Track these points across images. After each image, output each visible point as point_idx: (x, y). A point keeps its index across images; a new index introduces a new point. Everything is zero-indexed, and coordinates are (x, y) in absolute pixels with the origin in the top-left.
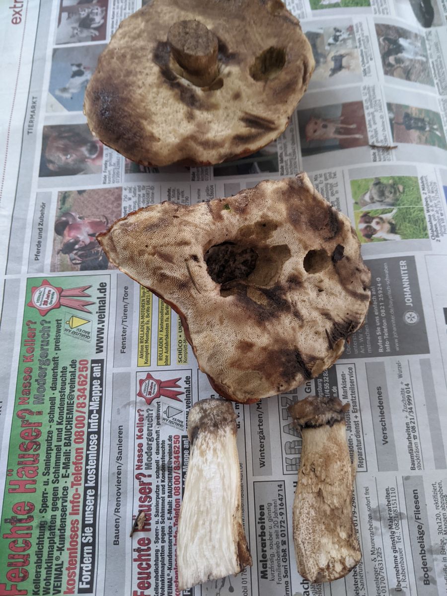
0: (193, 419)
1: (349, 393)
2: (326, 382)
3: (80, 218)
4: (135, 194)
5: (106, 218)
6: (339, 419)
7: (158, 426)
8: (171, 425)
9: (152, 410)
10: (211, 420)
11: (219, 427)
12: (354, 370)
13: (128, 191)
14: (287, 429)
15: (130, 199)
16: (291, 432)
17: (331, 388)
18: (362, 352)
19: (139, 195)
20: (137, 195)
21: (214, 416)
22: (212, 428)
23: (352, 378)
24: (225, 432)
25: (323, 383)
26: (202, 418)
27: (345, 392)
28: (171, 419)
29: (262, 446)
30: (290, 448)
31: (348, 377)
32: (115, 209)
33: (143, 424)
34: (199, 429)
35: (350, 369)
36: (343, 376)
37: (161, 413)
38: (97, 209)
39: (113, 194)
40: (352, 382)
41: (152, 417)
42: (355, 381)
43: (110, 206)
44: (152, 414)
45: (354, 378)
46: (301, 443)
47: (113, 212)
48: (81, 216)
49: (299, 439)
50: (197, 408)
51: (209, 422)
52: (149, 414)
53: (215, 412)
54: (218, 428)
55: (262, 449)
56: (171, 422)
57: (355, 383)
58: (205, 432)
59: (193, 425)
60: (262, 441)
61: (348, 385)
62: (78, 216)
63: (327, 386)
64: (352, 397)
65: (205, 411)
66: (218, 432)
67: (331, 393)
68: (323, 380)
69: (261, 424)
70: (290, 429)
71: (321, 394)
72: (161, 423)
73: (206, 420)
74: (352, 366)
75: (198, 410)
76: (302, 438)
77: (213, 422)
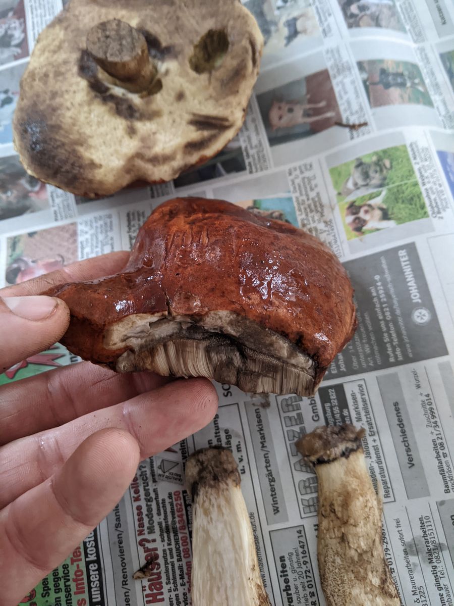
0: (190, 474)
1: (363, 414)
2: (335, 406)
3: (33, 262)
4: (91, 226)
5: (62, 257)
6: (355, 447)
7: (154, 484)
8: (169, 480)
9: (145, 467)
10: (210, 472)
11: (220, 479)
12: (364, 387)
13: (84, 225)
14: (298, 467)
15: (86, 233)
16: (304, 469)
17: (341, 411)
18: (371, 364)
19: (97, 227)
20: (94, 228)
21: (212, 468)
22: (212, 482)
23: (363, 397)
24: (227, 484)
25: (331, 407)
26: (200, 472)
27: (358, 413)
28: (167, 474)
29: (273, 490)
30: (305, 487)
31: (359, 396)
32: (70, 246)
33: (138, 483)
34: (198, 484)
35: (360, 386)
36: (353, 395)
37: (155, 468)
38: (51, 249)
39: (67, 231)
40: (364, 401)
41: (146, 474)
42: (367, 398)
43: (65, 244)
44: (146, 471)
45: (366, 397)
46: (317, 479)
47: (69, 249)
48: (34, 259)
49: (312, 475)
50: (193, 461)
51: (208, 475)
52: (142, 472)
53: (213, 463)
54: (219, 481)
55: (274, 493)
56: (167, 477)
57: (368, 402)
58: (205, 488)
59: (192, 481)
60: (272, 483)
61: (361, 405)
62: (30, 260)
63: (336, 410)
64: (367, 418)
65: (202, 463)
66: (219, 485)
67: (343, 418)
68: (331, 403)
69: (268, 465)
70: (301, 466)
71: (331, 421)
72: (157, 480)
73: (204, 474)
74: (362, 383)
75: (194, 463)
76: (315, 473)
77: (213, 474)
